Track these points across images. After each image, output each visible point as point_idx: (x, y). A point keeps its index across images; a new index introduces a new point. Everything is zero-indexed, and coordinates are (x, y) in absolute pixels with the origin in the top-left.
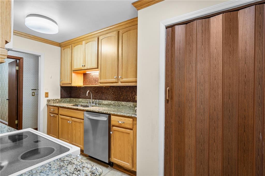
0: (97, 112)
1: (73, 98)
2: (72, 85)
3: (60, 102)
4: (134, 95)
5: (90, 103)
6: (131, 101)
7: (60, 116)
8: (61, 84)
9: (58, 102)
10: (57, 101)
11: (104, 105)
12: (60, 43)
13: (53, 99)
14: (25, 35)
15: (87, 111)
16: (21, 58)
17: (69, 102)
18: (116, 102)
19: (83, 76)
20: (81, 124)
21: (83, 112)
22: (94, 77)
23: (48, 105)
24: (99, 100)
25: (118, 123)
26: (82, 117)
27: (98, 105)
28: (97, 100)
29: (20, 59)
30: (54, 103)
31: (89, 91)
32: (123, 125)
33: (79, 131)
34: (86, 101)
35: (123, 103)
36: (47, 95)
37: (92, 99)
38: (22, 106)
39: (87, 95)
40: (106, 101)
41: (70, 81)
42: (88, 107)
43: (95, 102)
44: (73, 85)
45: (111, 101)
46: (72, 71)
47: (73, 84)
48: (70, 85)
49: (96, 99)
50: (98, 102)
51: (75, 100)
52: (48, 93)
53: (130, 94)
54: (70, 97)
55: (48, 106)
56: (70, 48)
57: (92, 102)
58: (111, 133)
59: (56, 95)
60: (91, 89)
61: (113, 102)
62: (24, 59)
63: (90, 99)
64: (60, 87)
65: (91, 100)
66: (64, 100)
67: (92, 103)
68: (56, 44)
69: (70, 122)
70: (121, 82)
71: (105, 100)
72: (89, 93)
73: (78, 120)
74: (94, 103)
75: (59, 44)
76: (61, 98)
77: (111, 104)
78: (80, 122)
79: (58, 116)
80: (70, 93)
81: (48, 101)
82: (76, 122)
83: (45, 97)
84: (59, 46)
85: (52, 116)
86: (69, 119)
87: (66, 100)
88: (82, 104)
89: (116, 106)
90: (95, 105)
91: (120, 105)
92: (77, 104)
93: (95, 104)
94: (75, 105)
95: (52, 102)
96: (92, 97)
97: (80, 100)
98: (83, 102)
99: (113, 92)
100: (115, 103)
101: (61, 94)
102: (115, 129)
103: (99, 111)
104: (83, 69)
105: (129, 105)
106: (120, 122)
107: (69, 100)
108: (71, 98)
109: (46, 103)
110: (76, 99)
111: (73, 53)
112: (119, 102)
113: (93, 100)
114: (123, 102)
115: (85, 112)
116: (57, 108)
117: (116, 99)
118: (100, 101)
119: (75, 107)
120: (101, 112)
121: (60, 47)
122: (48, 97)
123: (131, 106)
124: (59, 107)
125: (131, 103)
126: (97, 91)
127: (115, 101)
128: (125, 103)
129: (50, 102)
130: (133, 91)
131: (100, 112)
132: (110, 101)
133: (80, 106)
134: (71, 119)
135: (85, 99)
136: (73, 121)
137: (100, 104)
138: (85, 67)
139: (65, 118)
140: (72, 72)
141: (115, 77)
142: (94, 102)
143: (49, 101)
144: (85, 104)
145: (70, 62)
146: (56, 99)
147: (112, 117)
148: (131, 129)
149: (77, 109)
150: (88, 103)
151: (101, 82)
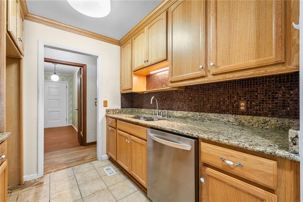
0: (169, 130)
1: (135, 108)
2: (133, 91)
3: (120, 112)
4: (235, 101)
5: (155, 114)
6: (228, 111)
7: (118, 131)
8: (122, 91)
9: (118, 113)
10: (117, 111)
11: (176, 117)
12: (119, 40)
13: (112, 109)
14: (81, 32)
15: (152, 128)
16: (85, 65)
17: (131, 113)
18: (197, 113)
19: (146, 80)
20: (143, 146)
21: (145, 128)
22: (160, 78)
23: (106, 116)
24: (168, 111)
25: (221, 162)
26: (145, 137)
27: (167, 117)
28: (165, 110)
29: (83, 66)
30: (113, 113)
31: (154, 97)
32: (238, 171)
33: (141, 157)
34: (150, 112)
35: (212, 116)
36: (105, 104)
37: (158, 109)
38: (86, 116)
39: (151, 103)
40: (180, 112)
41: (130, 86)
42: (153, 120)
43: (162, 113)
44: (135, 90)
45: (188, 112)
46: (133, 72)
47: (133, 89)
48: (131, 91)
49: (163, 109)
50: (166, 113)
51: (137, 111)
52: (107, 101)
53: (226, 99)
54: (132, 107)
55: (107, 118)
56: (129, 43)
57: (157, 113)
58: (202, 180)
59: (116, 104)
60: (157, 96)
61: (190, 114)
62: (87, 66)
63: (156, 108)
64: (120, 95)
65: (156, 111)
66: (125, 110)
67: (159, 115)
68: (115, 42)
69: (129, 142)
70: (214, 75)
71: (178, 110)
72: (154, 100)
73: (139, 141)
74: (161, 115)
75: (118, 42)
76: (121, 108)
77: (188, 117)
78: (141, 144)
79: (116, 131)
80: (132, 102)
81: (106, 111)
82: (136, 142)
83: (103, 106)
84: (118, 45)
85: (110, 130)
86: (127, 136)
87: (128, 110)
88: (145, 115)
89: (196, 120)
90: (163, 118)
91: (206, 118)
92: (139, 115)
93: (163, 116)
94: (136, 117)
95: (112, 112)
96: (158, 107)
97: (143, 110)
98: (146, 114)
99: (190, 98)
100: (196, 116)
101: (122, 103)
102: (213, 173)
103: (174, 129)
104: (146, 66)
105: (225, 119)
106: (228, 162)
107: (131, 110)
108: (133, 109)
109: (104, 113)
110: (138, 109)
111: (134, 47)
112: (202, 113)
113: (160, 111)
114: (210, 114)
115: (149, 130)
116: (115, 120)
117: (196, 109)
118: (170, 111)
119: (135, 119)
120: (177, 132)
121: (120, 46)
122: (107, 107)
123: (229, 121)
124: (116, 119)
125: (229, 115)
126: (164, 98)
127: (194, 113)
128: (215, 116)
129: (109, 113)
130: (233, 93)
131: (175, 131)
132: (186, 113)
133: (143, 118)
134: (130, 137)
135: (149, 110)
136: (132, 140)
137: (170, 117)
138: (148, 62)
139: (124, 135)
140: (133, 74)
141: (201, 67)
142: (160, 113)
143: (108, 111)
144: (149, 116)
145: (130, 61)
146: (116, 109)
147: (203, 145)
148: (271, 191)
149: (137, 124)
150: (152, 115)
151: (173, 80)
